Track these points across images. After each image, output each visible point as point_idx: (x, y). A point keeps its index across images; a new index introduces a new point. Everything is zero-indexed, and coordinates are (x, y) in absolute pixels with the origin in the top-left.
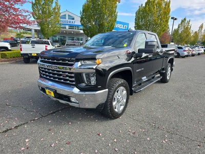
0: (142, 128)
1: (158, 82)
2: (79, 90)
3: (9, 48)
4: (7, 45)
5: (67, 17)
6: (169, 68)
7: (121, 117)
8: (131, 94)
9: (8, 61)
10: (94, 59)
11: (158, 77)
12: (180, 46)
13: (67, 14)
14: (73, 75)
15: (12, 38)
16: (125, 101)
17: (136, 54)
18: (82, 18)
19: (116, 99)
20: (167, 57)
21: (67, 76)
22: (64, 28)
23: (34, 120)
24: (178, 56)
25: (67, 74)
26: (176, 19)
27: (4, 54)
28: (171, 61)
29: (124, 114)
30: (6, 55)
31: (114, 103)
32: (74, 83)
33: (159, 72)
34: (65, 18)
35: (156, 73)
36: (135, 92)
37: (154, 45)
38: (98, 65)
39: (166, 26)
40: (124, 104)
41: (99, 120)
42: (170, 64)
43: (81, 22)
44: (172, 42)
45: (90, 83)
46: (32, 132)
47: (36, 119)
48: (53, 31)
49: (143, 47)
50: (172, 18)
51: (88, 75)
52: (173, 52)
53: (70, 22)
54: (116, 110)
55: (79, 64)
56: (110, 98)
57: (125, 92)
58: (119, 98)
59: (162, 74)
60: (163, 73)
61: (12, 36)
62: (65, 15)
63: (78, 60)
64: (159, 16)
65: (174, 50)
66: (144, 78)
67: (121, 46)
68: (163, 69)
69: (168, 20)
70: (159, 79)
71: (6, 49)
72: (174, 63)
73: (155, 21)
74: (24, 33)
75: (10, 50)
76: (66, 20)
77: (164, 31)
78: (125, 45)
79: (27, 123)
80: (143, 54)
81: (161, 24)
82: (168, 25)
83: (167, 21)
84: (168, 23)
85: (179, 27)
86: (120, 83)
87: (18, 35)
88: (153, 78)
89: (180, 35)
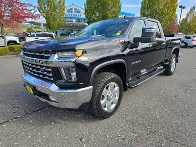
0: (134, 132)
1: (161, 74)
2: (58, 88)
3: (18, 42)
4: (16, 39)
5: (74, 10)
6: (174, 59)
7: (111, 117)
8: (126, 90)
9: (15, 54)
10: (74, 50)
11: (161, 69)
12: (188, 36)
13: (73, 7)
14: (50, 70)
15: (24, 32)
16: (117, 98)
17: (131, 44)
18: (86, 11)
19: (105, 97)
20: (172, 48)
21: (45, 71)
22: (70, 21)
23: (16, 118)
24: (186, 46)
25: (44, 68)
26: (184, 8)
27: (12, 47)
28: (176, 52)
29: (117, 112)
30: (14, 49)
31: (102, 102)
32: (52, 79)
33: (162, 64)
34: (72, 12)
35: (158, 64)
36: (131, 88)
37: (153, 33)
38: (79, 57)
39: (174, 14)
40: (116, 101)
41: (86, 119)
42: (174, 55)
43: (85, 14)
44: (180, 32)
45: (71, 79)
46: (9, 133)
47: (19, 116)
48: (59, 25)
49: (139, 35)
50: (180, 7)
51: (68, 70)
52: (179, 41)
53: (76, 15)
54: (106, 109)
55: (56, 56)
56: (97, 96)
57: (117, 88)
58: (110, 95)
59: (165, 66)
60: (167, 65)
61: (24, 31)
62: (72, 9)
63: (54, 52)
64: (166, 5)
65: (180, 39)
66: (144, 71)
67: (114, 35)
68: (166, 61)
69: (176, 8)
70: (162, 71)
71: (15, 42)
72: (180, 54)
73: (161, 10)
74: (36, 28)
75: (19, 44)
76: (73, 14)
77: (171, 20)
78: (118, 34)
79: (8, 121)
80: (140, 43)
81: (167, 14)
82: (176, 15)
83: (174, 10)
84: (175, 11)
85: (187, 16)
86: (110, 78)
87: (29, 29)
88: (155, 70)
89: (189, 25)
